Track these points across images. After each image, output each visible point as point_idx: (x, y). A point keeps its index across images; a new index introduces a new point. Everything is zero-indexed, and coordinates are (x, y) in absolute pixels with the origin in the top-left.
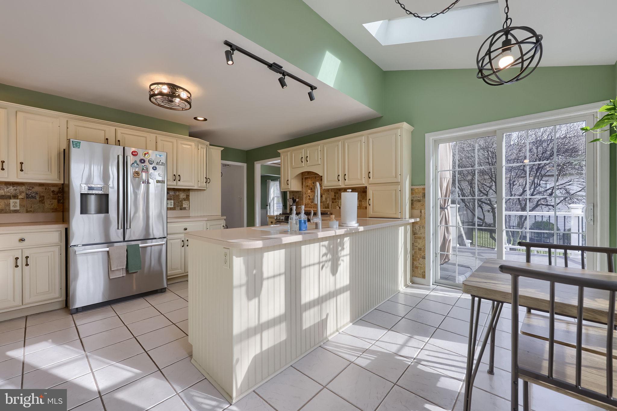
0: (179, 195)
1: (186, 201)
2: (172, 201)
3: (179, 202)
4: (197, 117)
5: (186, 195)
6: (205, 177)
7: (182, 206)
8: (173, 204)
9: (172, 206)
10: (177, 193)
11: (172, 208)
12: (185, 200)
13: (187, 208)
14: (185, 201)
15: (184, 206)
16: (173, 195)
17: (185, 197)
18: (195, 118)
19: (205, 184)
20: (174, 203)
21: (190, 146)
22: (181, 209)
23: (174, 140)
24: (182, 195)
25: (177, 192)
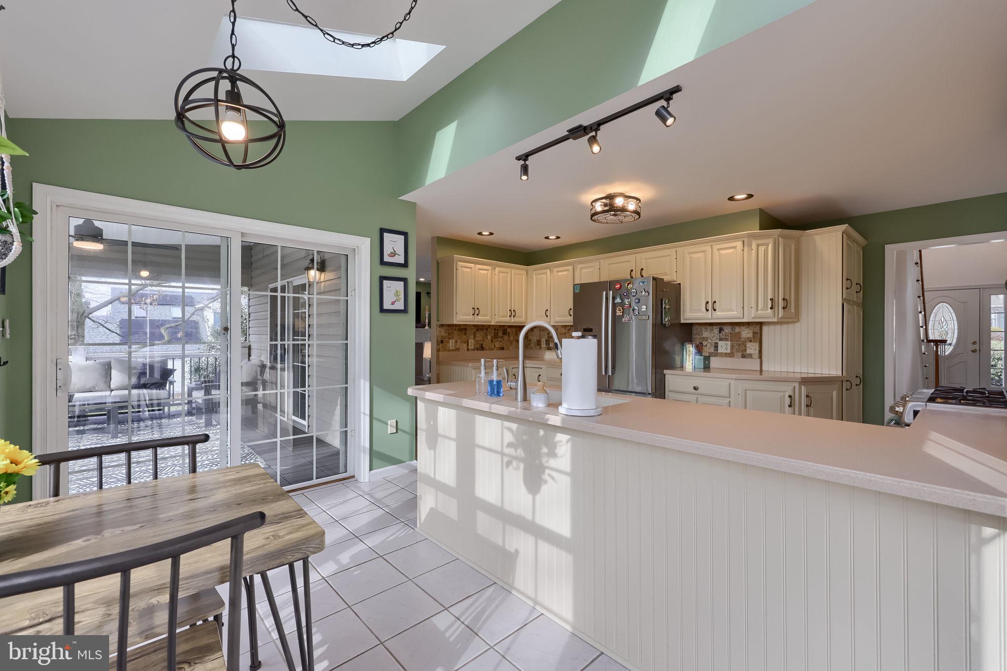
0: (739, 333)
1: (753, 343)
2: (729, 343)
3: (740, 345)
4: (734, 196)
5: (753, 333)
6: (770, 297)
7: (746, 351)
8: (729, 347)
9: (729, 351)
10: (737, 329)
11: (729, 353)
12: (751, 341)
13: (753, 356)
14: (750, 343)
15: (749, 351)
16: (731, 333)
17: (750, 335)
18: (731, 199)
19: (769, 311)
20: (732, 346)
21: (733, 250)
22: (743, 356)
23: (707, 248)
24: (745, 332)
25: (737, 327)
